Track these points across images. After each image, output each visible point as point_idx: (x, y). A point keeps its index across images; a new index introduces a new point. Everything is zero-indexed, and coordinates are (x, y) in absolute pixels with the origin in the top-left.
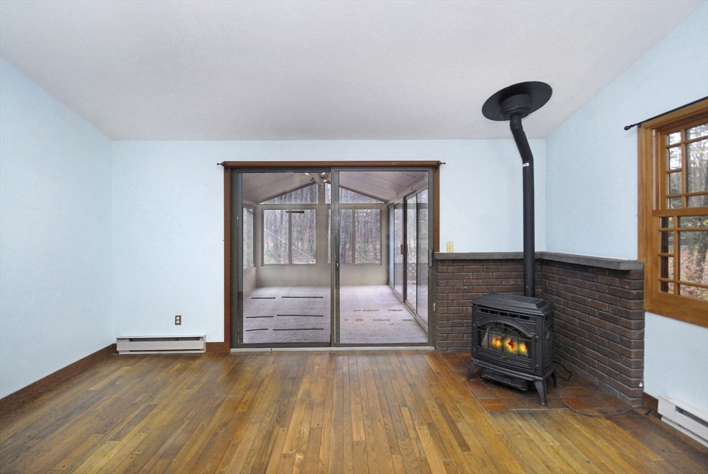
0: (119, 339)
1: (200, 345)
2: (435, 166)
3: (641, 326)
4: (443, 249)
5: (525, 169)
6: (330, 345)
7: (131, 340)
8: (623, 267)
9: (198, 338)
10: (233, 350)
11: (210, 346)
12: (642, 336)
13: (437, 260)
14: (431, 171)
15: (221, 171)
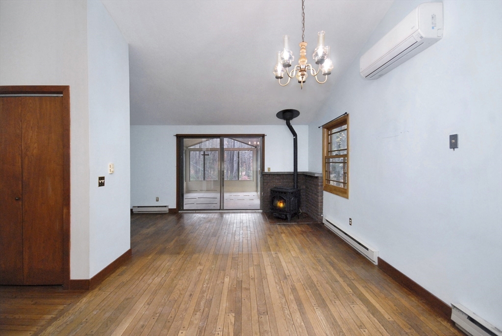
0: (134, 207)
1: (166, 209)
2: (263, 136)
3: (322, 196)
4: (266, 170)
5: (294, 139)
6: (220, 210)
7: (138, 207)
8: (316, 175)
9: (166, 206)
10: (179, 212)
11: (170, 210)
12: (322, 199)
13: (263, 175)
14: (261, 137)
15: (175, 138)
